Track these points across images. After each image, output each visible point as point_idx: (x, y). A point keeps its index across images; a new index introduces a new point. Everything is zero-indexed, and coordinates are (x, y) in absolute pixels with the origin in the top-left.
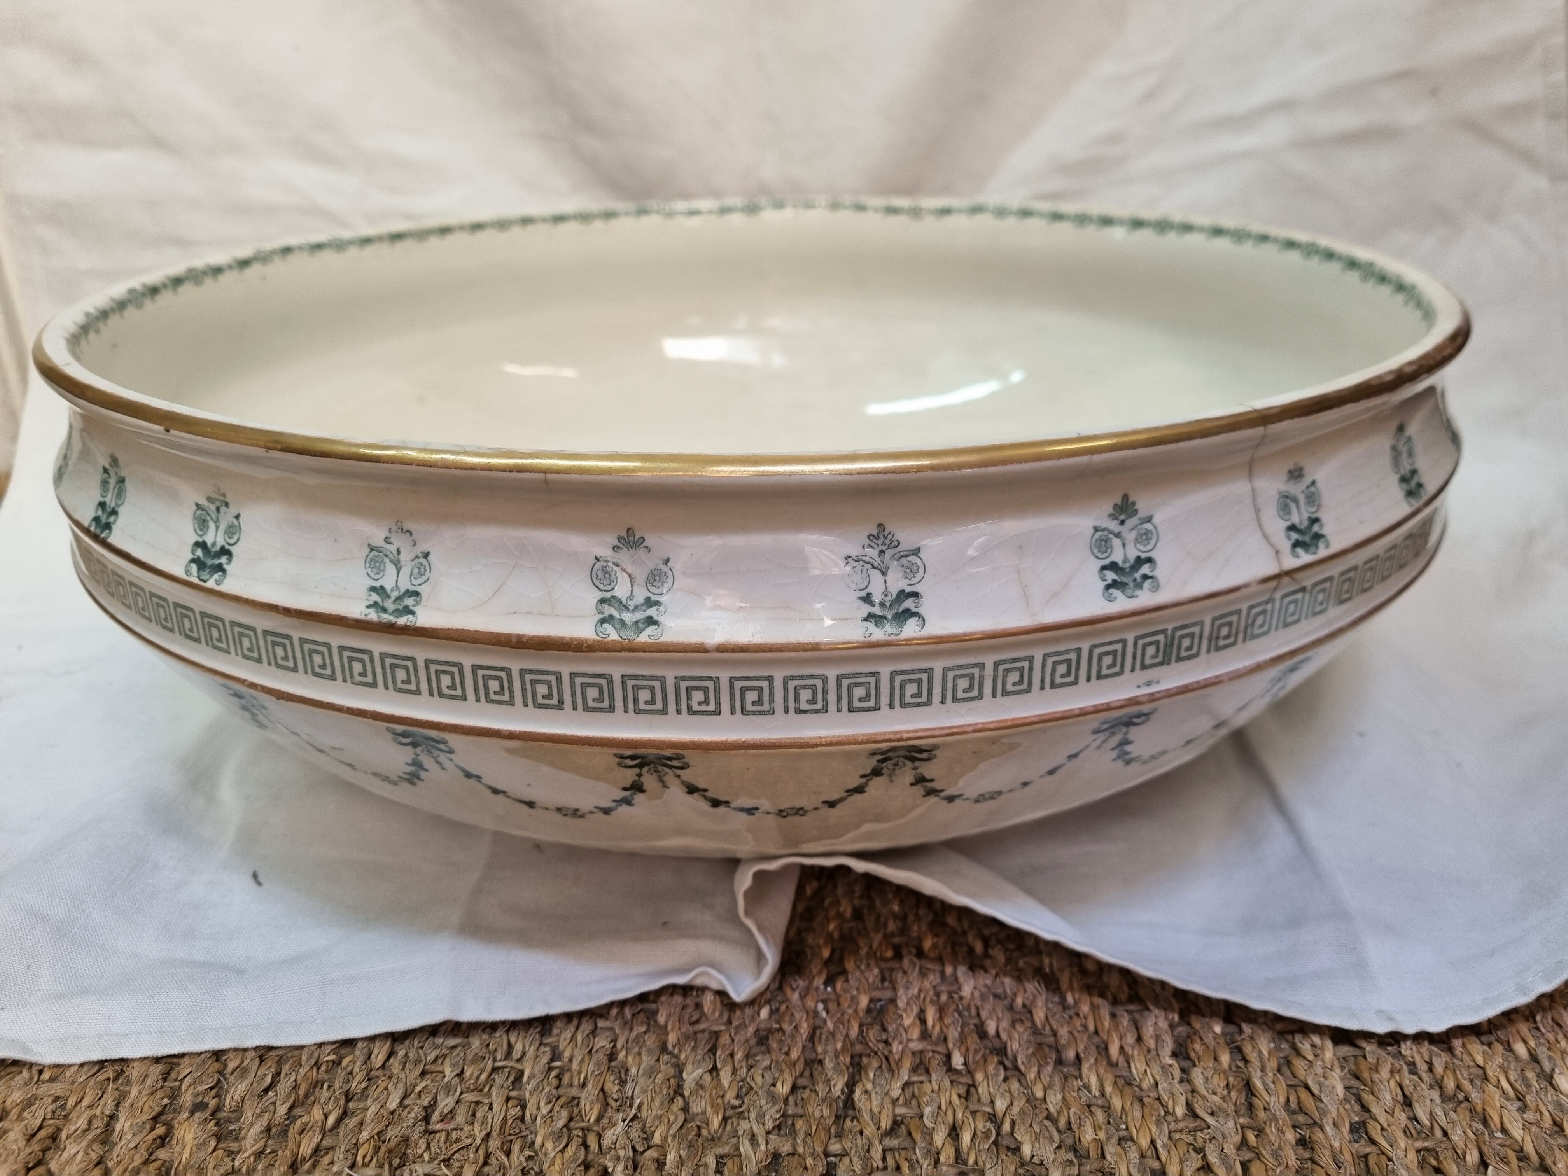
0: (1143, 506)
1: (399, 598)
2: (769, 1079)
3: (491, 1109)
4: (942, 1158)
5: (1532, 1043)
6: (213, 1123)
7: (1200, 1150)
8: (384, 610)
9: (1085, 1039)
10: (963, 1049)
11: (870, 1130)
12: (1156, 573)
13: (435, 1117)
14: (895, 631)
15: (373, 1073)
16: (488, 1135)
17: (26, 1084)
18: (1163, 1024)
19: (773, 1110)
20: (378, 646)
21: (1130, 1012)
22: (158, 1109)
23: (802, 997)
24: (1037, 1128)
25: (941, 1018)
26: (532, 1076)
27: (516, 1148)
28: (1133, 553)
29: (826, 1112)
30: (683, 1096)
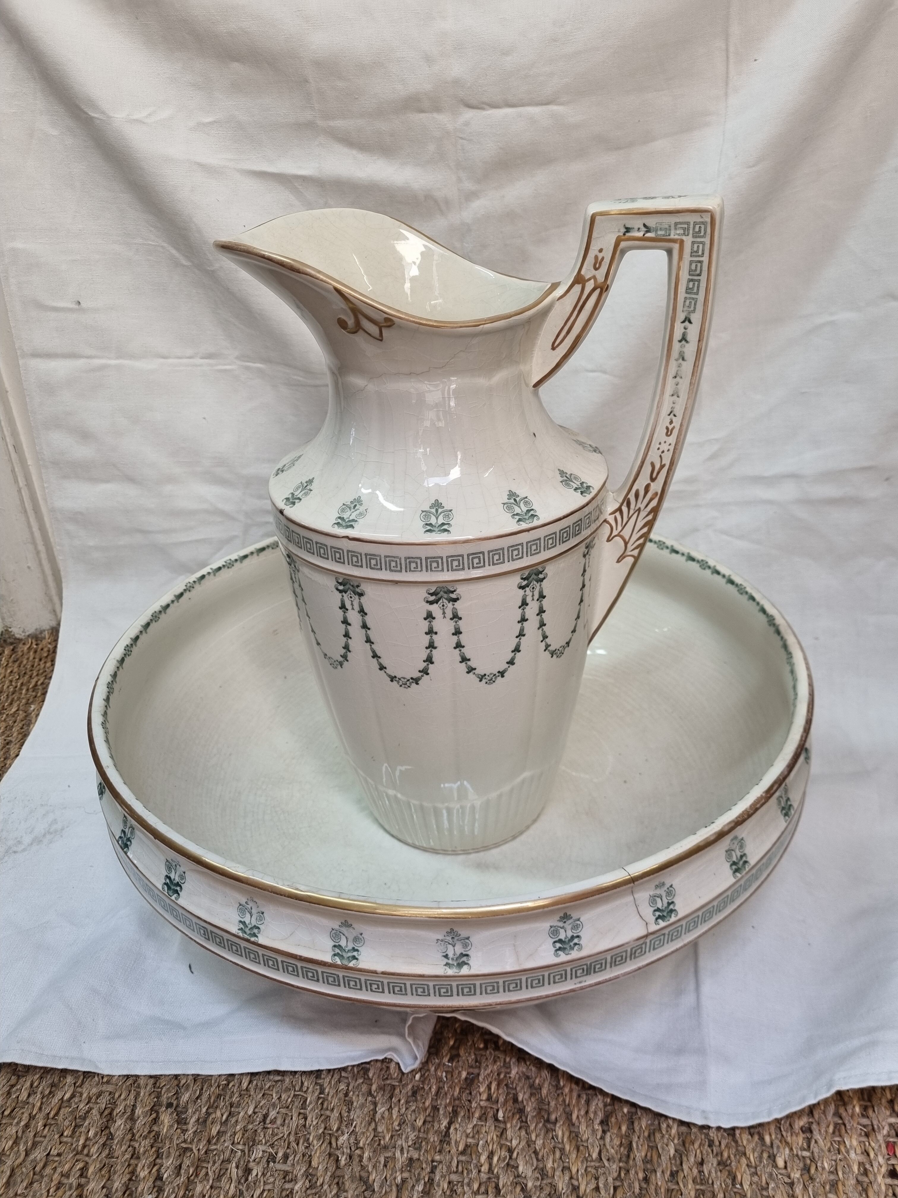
0: (575, 915)
1: (251, 929)
2: (413, 1118)
3: (292, 1119)
4: (483, 1169)
5: (773, 1137)
6: (175, 1114)
7: (597, 1179)
8: (245, 933)
9: (561, 1110)
10: (504, 1109)
11: (454, 1151)
12: (581, 942)
13: (268, 1121)
14: (457, 971)
15: (242, 1092)
16: (290, 1133)
17: (97, 1085)
18: (601, 1105)
19: (413, 1135)
20: (244, 944)
21: (587, 1095)
22: (152, 1104)
23: (436, 1070)
24: (527, 1158)
25: (498, 1089)
26: (310, 1103)
27: (301, 1141)
28: (570, 934)
29: (436, 1139)
30: (375, 1121)
